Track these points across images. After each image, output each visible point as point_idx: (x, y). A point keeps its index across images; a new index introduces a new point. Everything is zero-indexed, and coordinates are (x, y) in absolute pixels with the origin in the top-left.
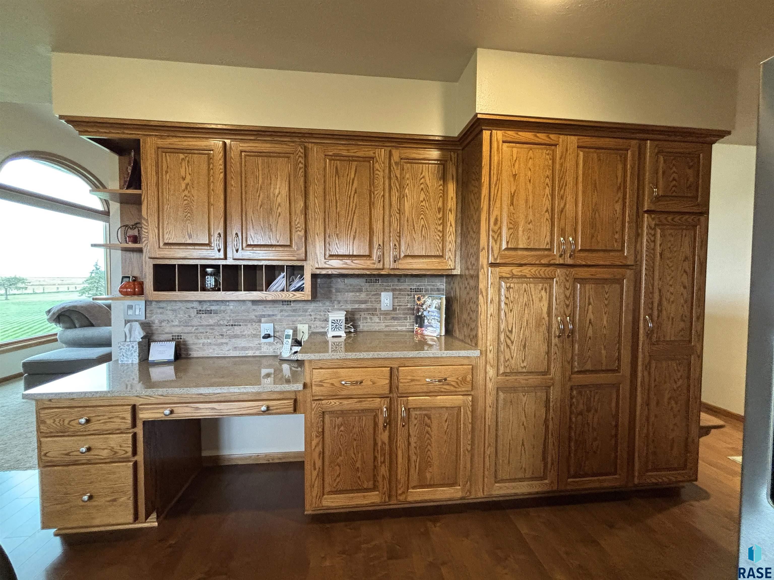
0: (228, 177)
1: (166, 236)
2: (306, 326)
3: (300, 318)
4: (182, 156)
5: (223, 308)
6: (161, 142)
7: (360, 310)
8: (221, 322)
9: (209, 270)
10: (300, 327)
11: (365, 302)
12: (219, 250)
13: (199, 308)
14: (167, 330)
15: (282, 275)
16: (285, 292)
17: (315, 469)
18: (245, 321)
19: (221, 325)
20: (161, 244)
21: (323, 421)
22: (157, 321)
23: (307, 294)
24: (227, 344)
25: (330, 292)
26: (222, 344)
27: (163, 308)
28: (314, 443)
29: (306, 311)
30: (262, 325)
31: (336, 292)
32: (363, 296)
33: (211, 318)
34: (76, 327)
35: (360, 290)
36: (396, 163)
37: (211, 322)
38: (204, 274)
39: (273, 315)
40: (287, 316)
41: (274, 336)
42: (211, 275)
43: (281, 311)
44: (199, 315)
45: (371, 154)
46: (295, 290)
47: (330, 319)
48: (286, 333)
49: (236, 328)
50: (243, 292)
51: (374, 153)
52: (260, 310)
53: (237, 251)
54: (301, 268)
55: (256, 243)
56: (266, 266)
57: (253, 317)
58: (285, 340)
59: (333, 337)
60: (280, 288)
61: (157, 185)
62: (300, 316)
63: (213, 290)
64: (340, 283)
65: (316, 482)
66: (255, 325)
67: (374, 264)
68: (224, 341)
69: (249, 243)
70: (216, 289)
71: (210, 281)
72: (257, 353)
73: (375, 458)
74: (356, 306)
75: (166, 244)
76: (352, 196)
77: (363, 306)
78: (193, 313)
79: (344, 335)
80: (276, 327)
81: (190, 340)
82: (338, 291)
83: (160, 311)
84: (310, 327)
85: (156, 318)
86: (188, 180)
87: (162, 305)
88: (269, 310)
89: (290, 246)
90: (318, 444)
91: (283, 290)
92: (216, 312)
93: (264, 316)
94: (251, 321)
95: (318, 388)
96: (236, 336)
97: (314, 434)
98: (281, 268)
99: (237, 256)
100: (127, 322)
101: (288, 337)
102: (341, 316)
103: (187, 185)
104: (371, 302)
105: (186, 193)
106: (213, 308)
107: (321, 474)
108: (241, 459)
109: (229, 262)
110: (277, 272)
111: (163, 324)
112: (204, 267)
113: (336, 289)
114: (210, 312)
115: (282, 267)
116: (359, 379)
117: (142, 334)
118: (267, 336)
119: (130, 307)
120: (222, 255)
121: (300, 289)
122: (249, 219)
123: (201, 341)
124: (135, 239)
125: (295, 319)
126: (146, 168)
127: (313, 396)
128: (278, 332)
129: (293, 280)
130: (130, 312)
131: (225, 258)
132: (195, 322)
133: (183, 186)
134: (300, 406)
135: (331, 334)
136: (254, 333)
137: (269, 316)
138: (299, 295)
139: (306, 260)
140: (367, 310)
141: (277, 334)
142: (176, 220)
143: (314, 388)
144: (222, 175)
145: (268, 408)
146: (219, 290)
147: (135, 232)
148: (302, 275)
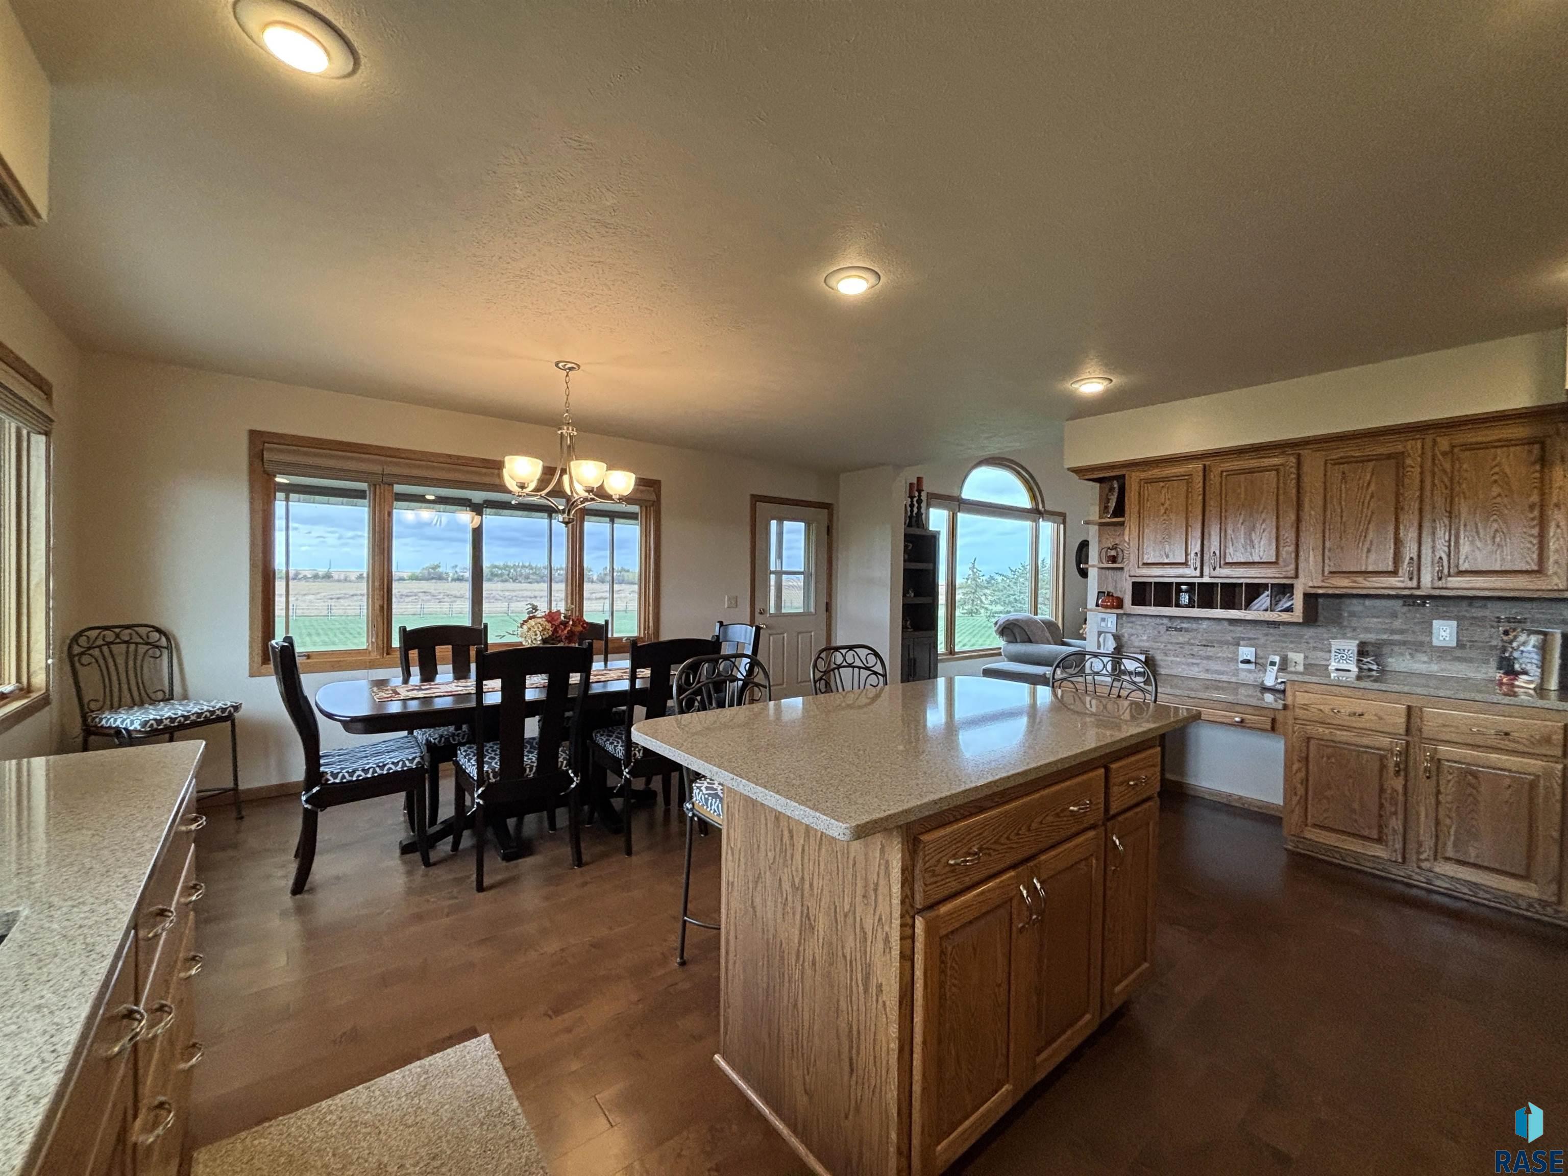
0: (1207, 497)
1: (1146, 557)
2: (1302, 656)
3: (1291, 646)
4: (1162, 484)
5: (1195, 626)
6: (1143, 475)
7: (1392, 643)
8: (1192, 641)
9: (1184, 587)
10: (1291, 655)
11: (1402, 632)
12: (1196, 569)
13: (1170, 624)
14: (1136, 644)
15: (1268, 593)
16: (1269, 612)
17: (1296, 794)
18: (1220, 642)
19: (1192, 644)
20: (1140, 563)
21: (1308, 747)
22: (1126, 635)
23: (1298, 615)
24: (1197, 664)
25: (1340, 616)
26: (1193, 664)
27: (1132, 622)
28: (1295, 767)
29: (1301, 637)
30: (1240, 648)
31: (1350, 616)
32: (1397, 624)
33: (1182, 636)
34: (1016, 642)
35: (1394, 615)
36: (1444, 454)
37: (1181, 639)
38: (1179, 591)
39: (1255, 639)
40: (1273, 641)
41: (1256, 663)
42: (1186, 592)
43: (1267, 635)
44: (1168, 633)
45: (1400, 448)
46: (1281, 611)
47: (1333, 649)
48: (1270, 660)
49: (1209, 649)
50: (1219, 610)
51: (1405, 447)
52: (1239, 630)
53: (1214, 569)
54: (1291, 586)
55: (1235, 561)
56: (1247, 584)
57: (1230, 638)
58: (1269, 668)
59: (1337, 670)
60: (1264, 607)
61: (1139, 512)
62: (1292, 642)
63: (1187, 606)
64: (1356, 606)
65: (1297, 809)
66: (1232, 648)
67: (1403, 582)
68: (1194, 661)
69: (1227, 561)
70: (1191, 605)
71: (1185, 598)
72: (1234, 680)
73: (1381, 806)
74: (1385, 637)
75: (1144, 564)
76: (1366, 501)
77: (1396, 637)
78: (1162, 629)
79: (1354, 669)
80: (1259, 652)
81: (1159, 657)
82: (1352, 614)
83: (1130, 625)
84: (1306, 657)
85: (1126, 631)
86: (1166, 505)
87: (1133, 619)
88: (1251, 633)
89: (1276, 563)
90: (1299, 770)
91: (1266, 610)
92: (1187, 630)
93: (1243, 639)
94: (1227, 643)
95: (1302, 712)
96: (1208, 658)
97: (1295, 758)
98: (1265, 586)
99: (1214, 573)
100: (1100, 633)
101: (1273, 664)
102: (1351, 646)
103: (1167, 509)
104: (1414, 632)
105: (1165, 517)
106: (1184, 625)
107: (1303, 803)
108: (1210, 794)
109: (1206, 580)
110: (1261, 590)
111: (1133, 638)
112: (1179, 584)
113: (1349, 612)
114: (1181, 630)
115: (1267, 585)
116: (1359, 711)
117: (1114, 646)
118: (1248, 662)
119: (1103, 620)
120: (1198, 573)
121: (1289, 609)
122: (1229, 537)
123: (1170, 659)
124: (1114, 559)
125: (1284, 645)
126: (1129, 497)
127: (1295, 719)
128: (1261, 658)
129: (1280, 600)
130: (1103, 624)
131: (1202, 576)
132: (1165, 638)
133: (1162, 511)
134: (1278, 726)
135: (1333, 665)
136: (1230, 656)
137: (1250, 639)
138: (1285, 617)
139: (1297, 576)
140: (1404, 643)
141: (1260, 661)
142: (1155, 542)
143: (1297, 710)
144: (1201, 497)
145: (1242, 721)
146: (1193, 607)
147: (1113, 553)
148: (1292, 594)
